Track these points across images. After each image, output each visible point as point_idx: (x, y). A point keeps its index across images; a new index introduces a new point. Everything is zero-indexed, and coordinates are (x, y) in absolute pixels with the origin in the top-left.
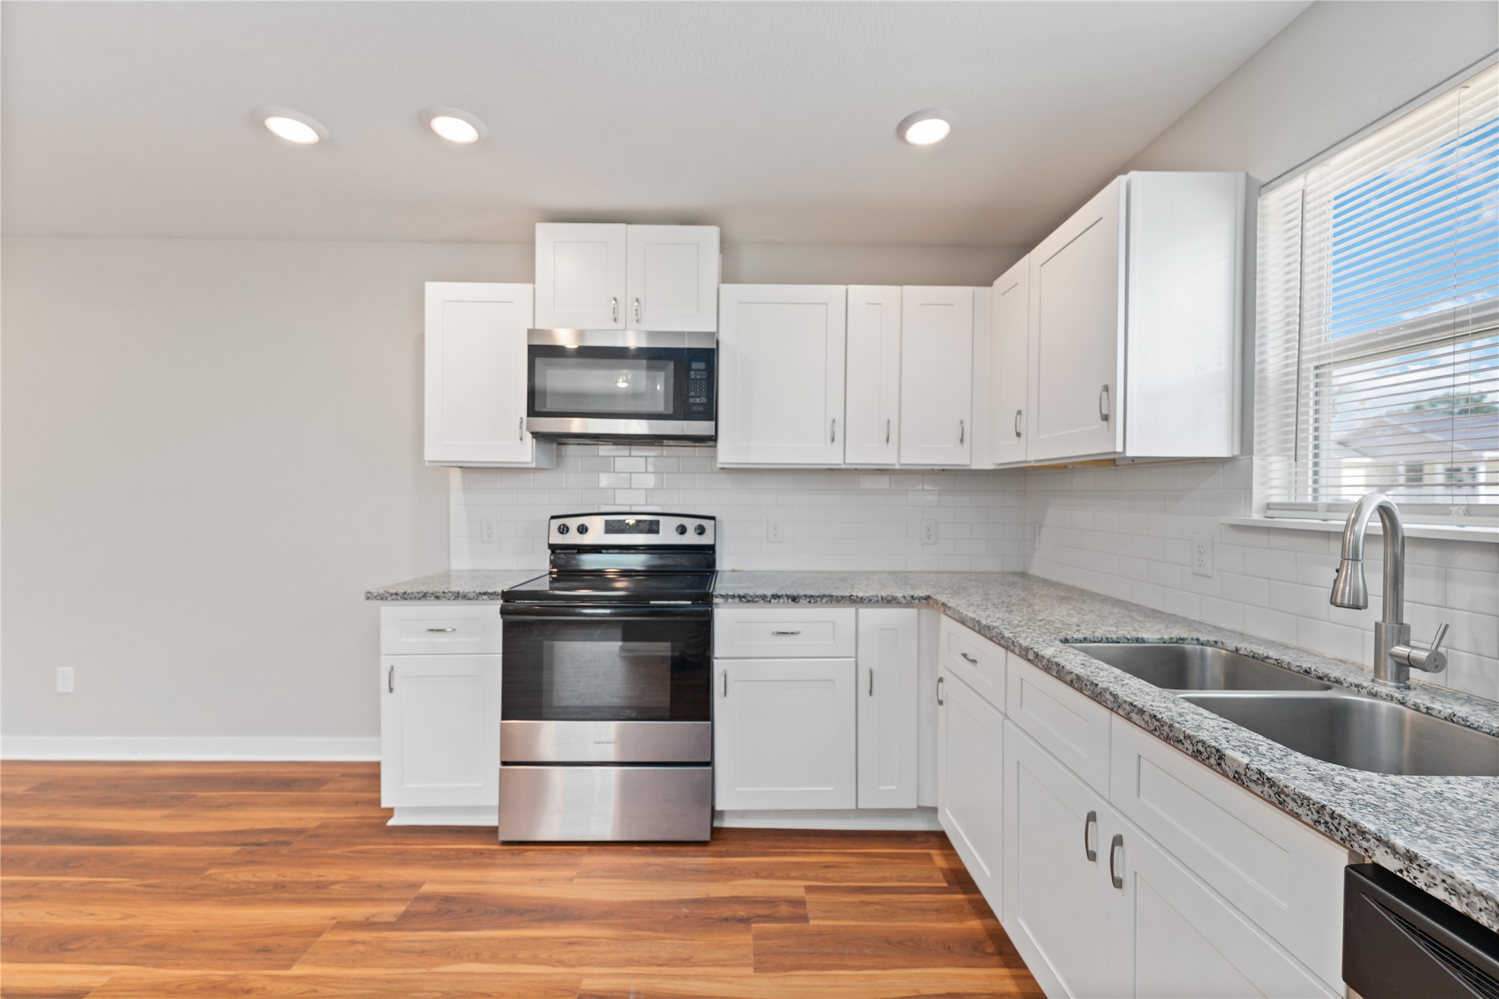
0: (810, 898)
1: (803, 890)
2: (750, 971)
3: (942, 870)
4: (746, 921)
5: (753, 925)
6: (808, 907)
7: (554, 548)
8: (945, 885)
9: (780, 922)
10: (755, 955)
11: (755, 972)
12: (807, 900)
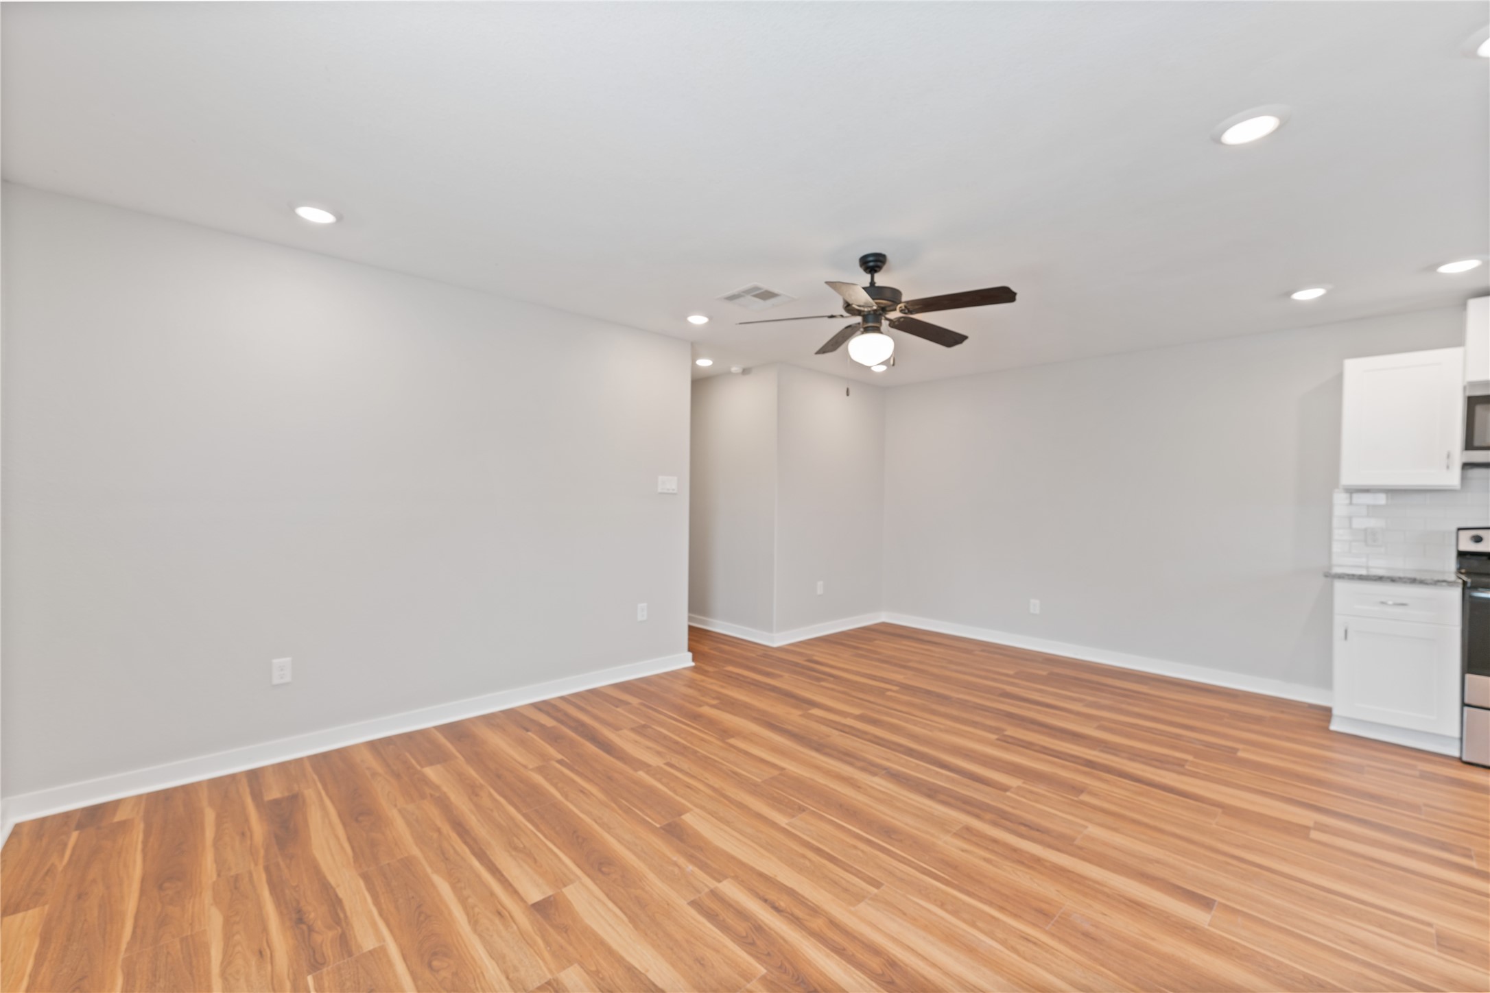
7: (1462, 555)
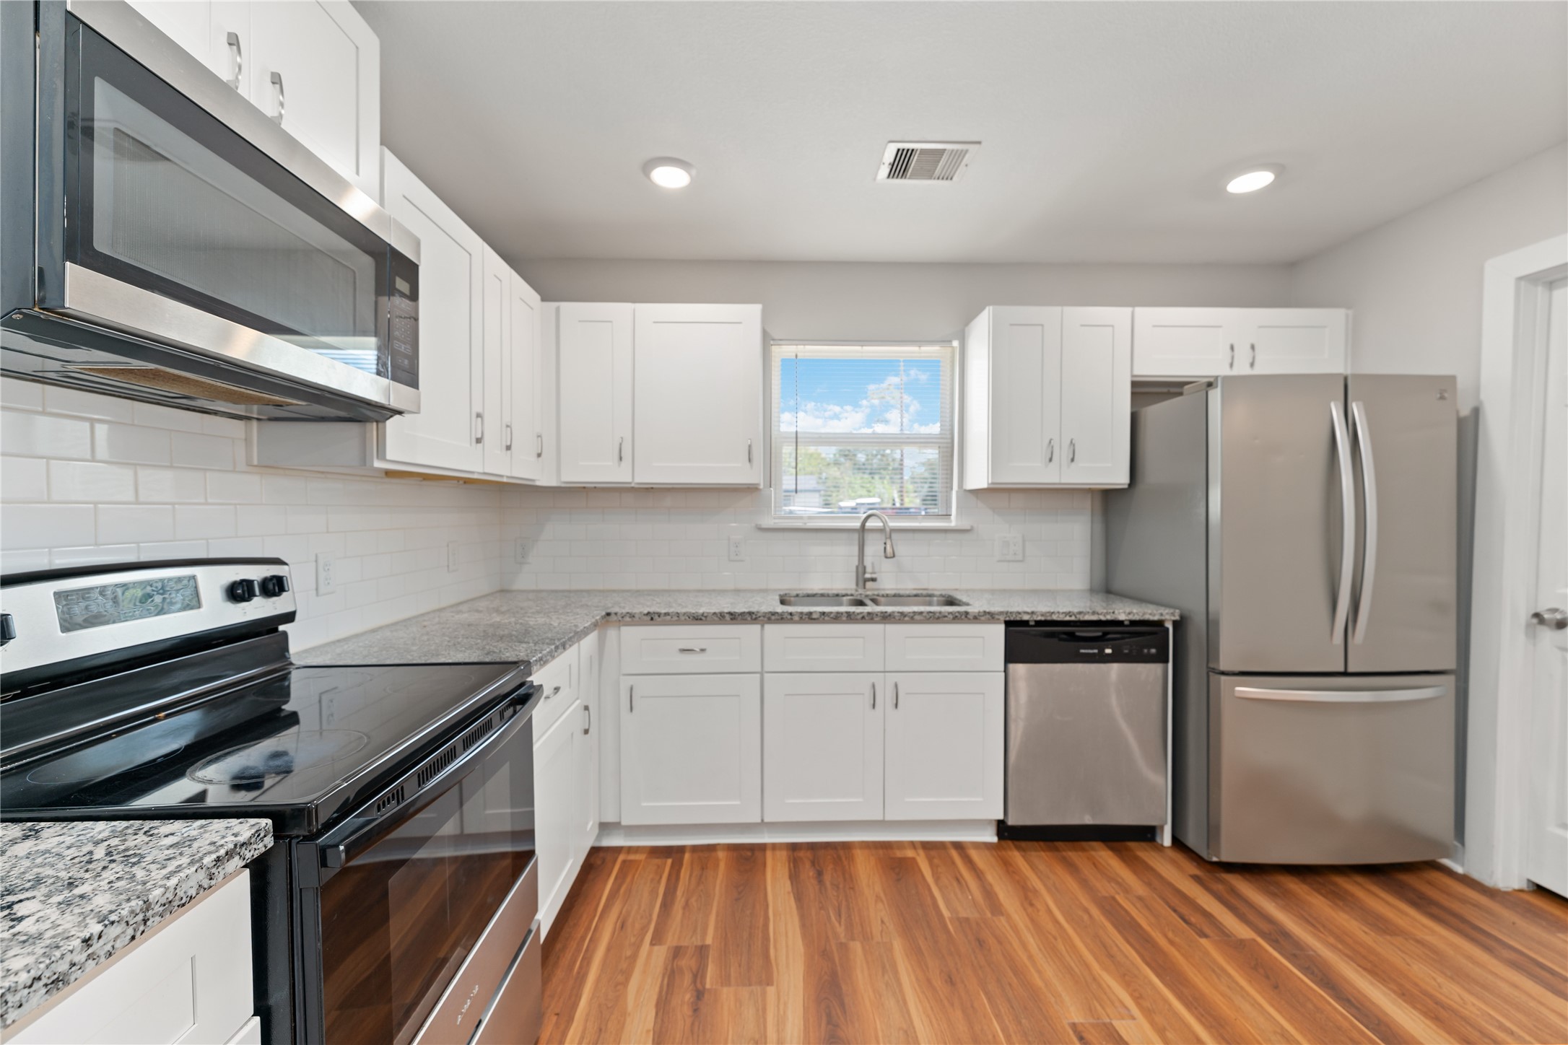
0: (671, 940)
1: (656, 948)
2: (771, 990)
3: (646, 858)
4: (699, 994)
5: (708, 986)
6: (684, 943)
8: (669, 861)
9: (706, 966)
10: (750, 985)
11: (772, 985)
12: (675, 944)
